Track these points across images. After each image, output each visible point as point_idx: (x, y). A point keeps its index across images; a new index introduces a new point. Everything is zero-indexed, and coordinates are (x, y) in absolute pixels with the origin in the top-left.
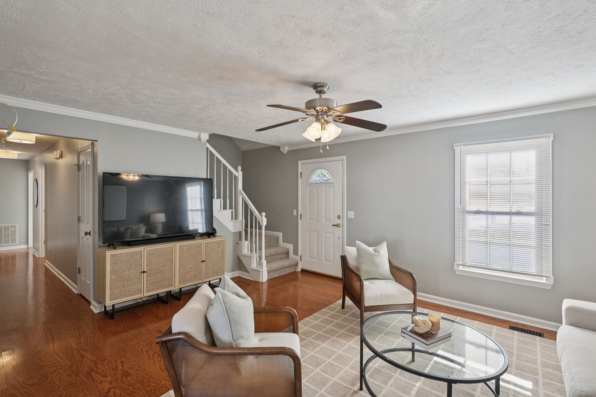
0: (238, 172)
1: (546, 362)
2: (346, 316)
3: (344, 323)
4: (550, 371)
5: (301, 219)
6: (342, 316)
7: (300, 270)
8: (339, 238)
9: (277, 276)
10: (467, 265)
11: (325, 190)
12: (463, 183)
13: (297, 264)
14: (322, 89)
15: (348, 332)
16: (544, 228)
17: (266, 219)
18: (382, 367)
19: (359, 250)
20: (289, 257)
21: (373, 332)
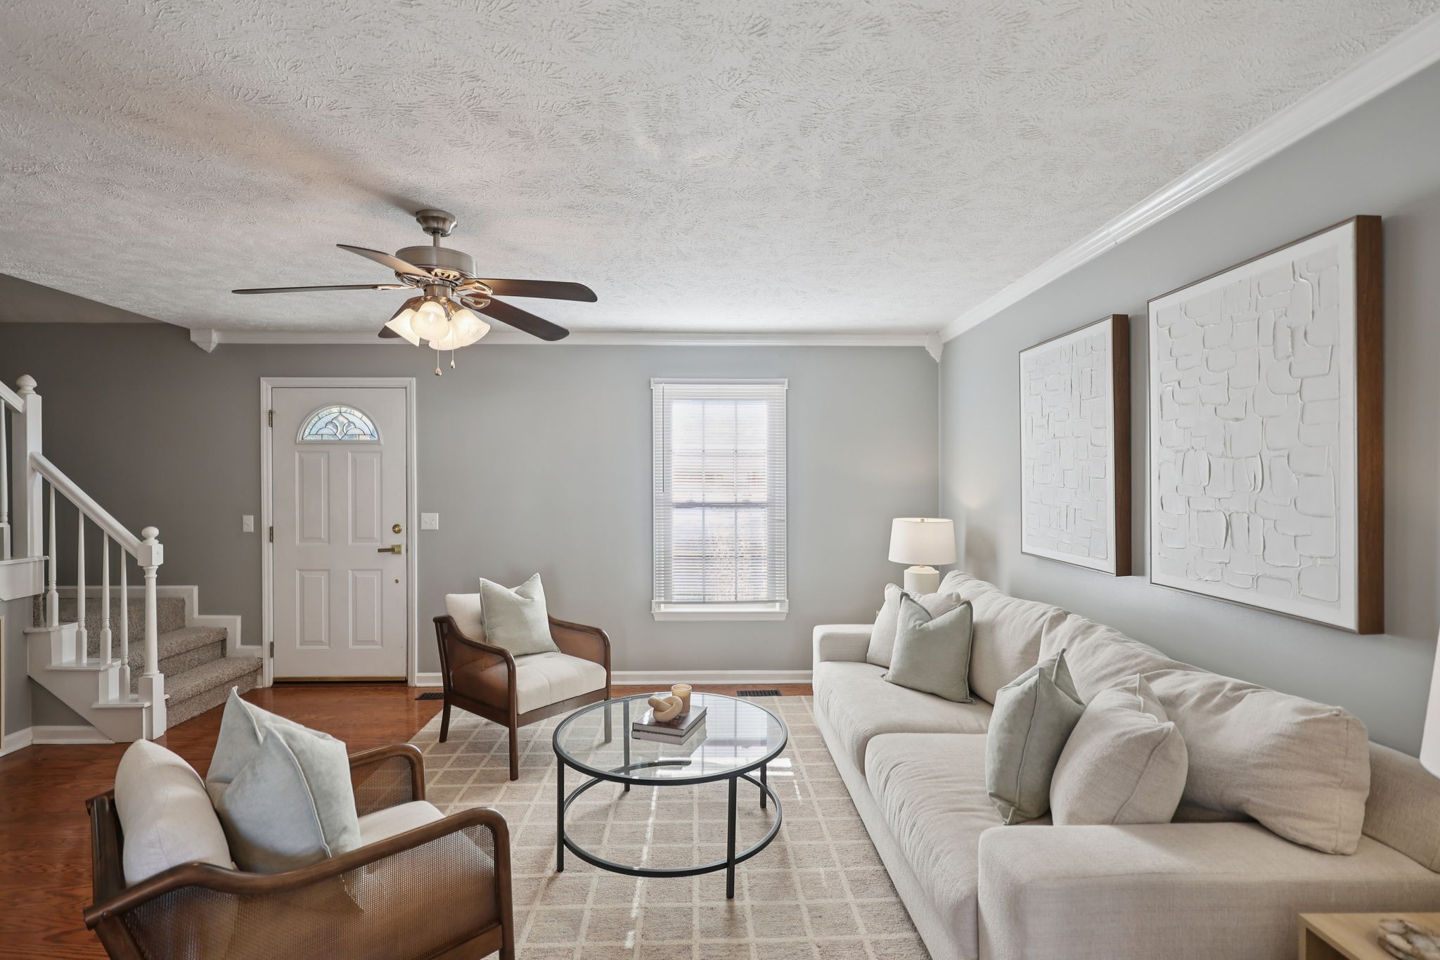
0: (24, 396)
1: (794, 727)
2: (458, 754)
3: (463, 769)
4: (803, 736)
5: (271, 540)
6: (450, 757)
7: (271, 684)
8: (397, 581)
9: (199, 713)
10: (673, 601)
11: (354, 460)
12: (666, 452)
13: (258, 669)
14: (440, 226)
15: (481, 782)
16: (778, 526)
17: (162, 546)
18: (579, 820)
19: (487, 599)
20: (228, 654)
21: (532, 768)
